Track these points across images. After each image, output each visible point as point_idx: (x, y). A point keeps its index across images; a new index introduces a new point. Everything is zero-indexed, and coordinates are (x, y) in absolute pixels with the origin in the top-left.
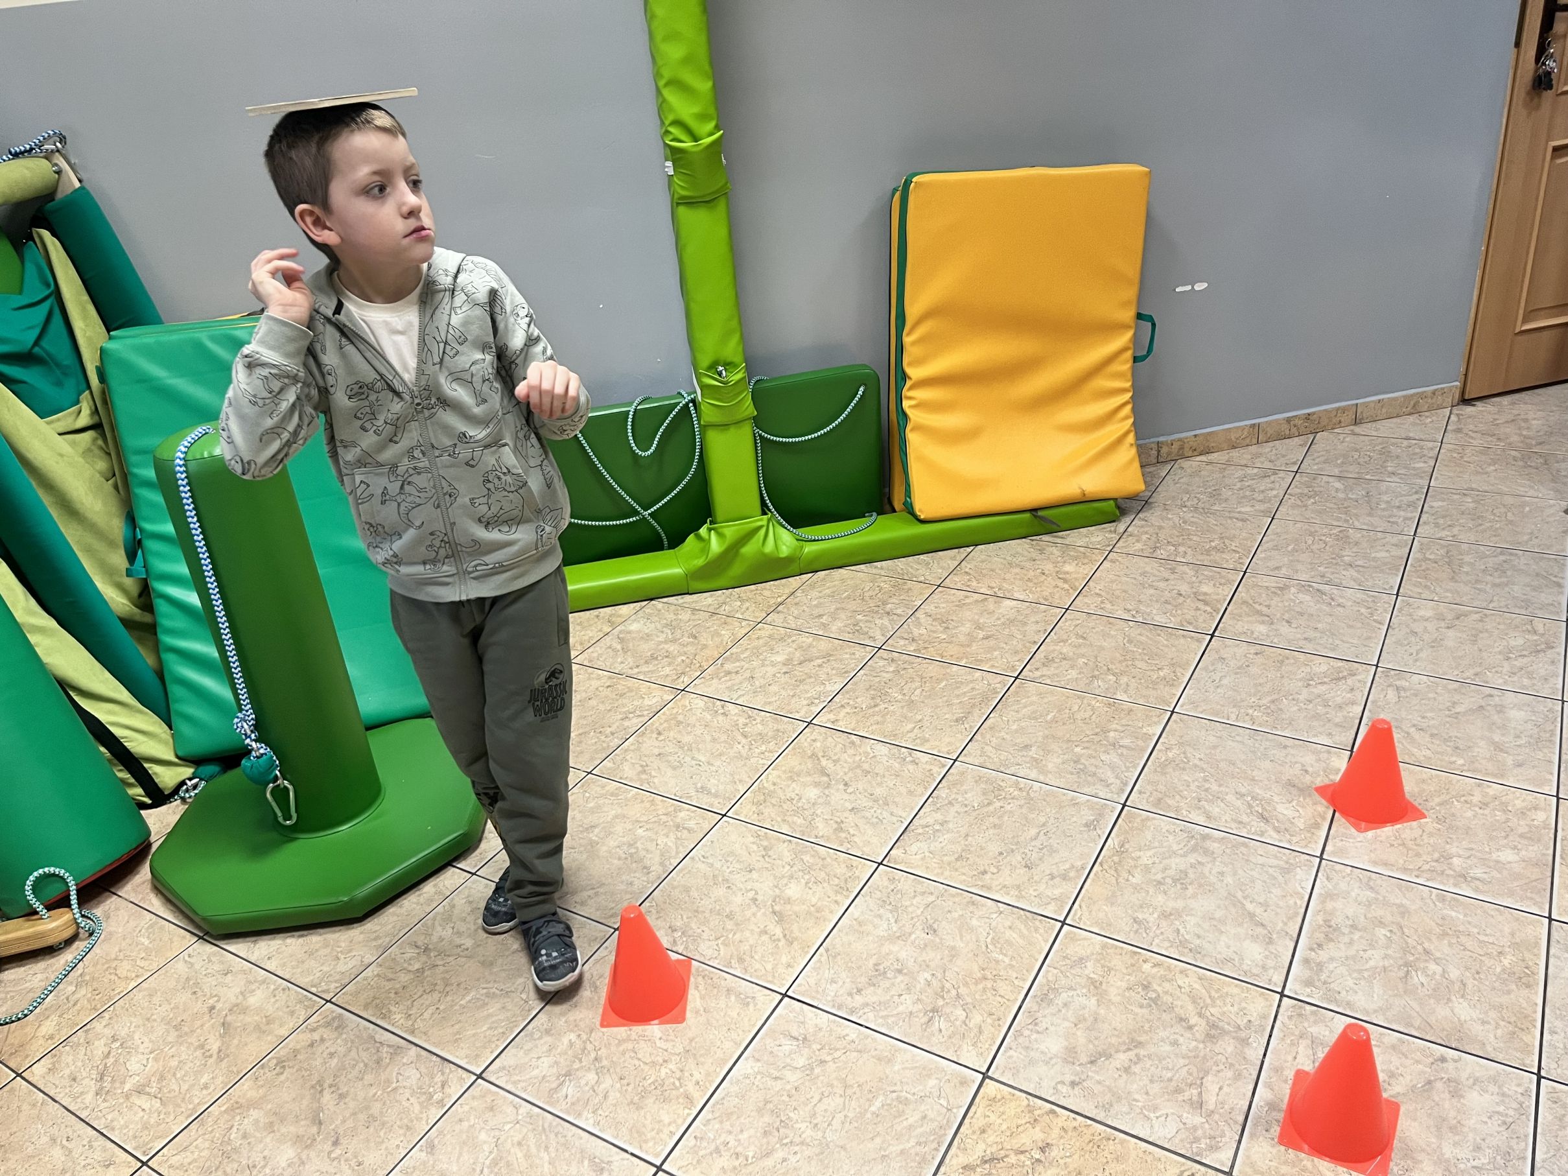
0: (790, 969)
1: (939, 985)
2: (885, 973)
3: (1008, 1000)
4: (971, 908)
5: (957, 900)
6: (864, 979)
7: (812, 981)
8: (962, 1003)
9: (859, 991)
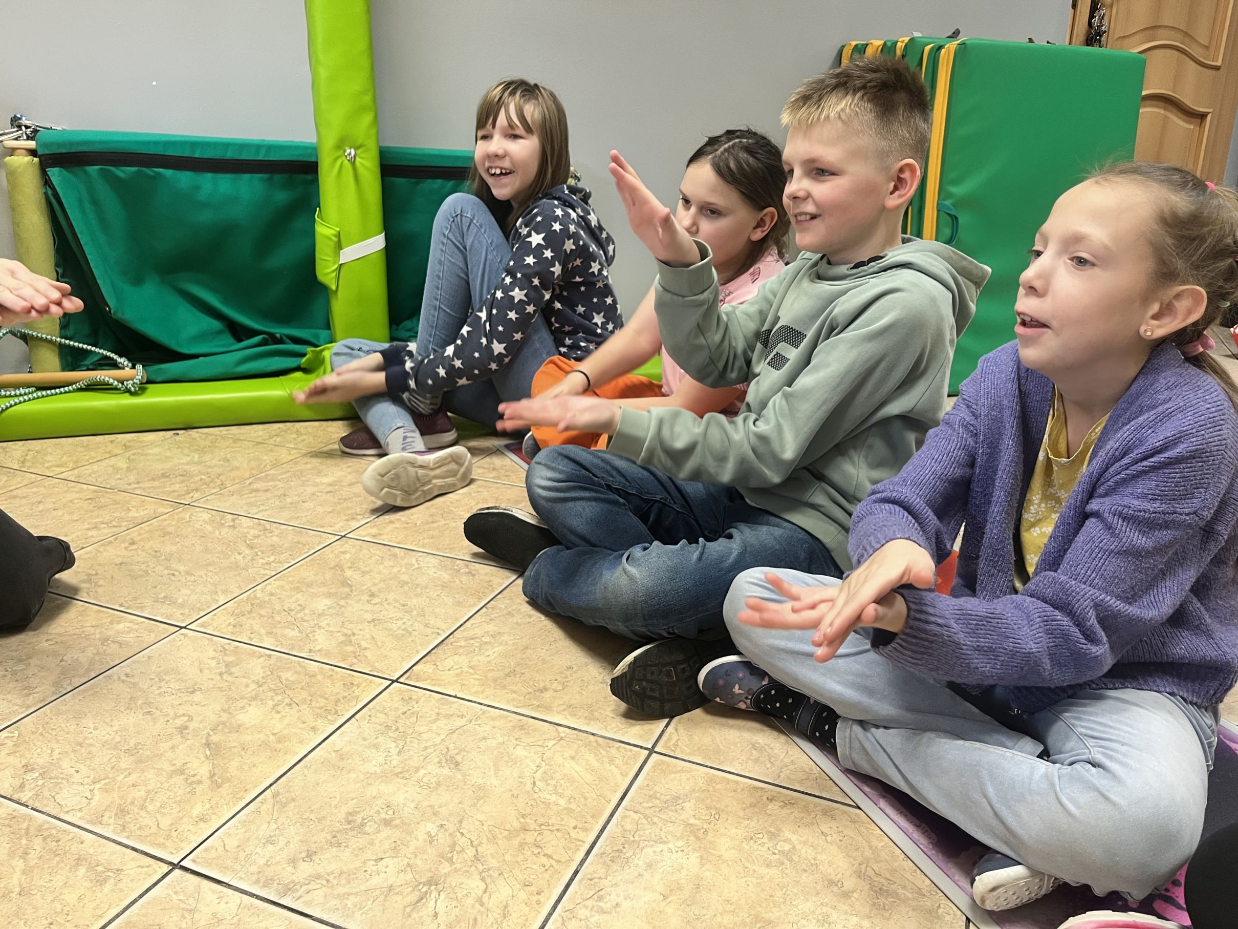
0: (202, 825)
1: (449, 841)
2: (363, 825)
3: (558, 861)
4: (518, 734)
5: (497, 723)
6: (323, 836)
7: (232, 843)
8: (481, 867)
9: (310, 855)
